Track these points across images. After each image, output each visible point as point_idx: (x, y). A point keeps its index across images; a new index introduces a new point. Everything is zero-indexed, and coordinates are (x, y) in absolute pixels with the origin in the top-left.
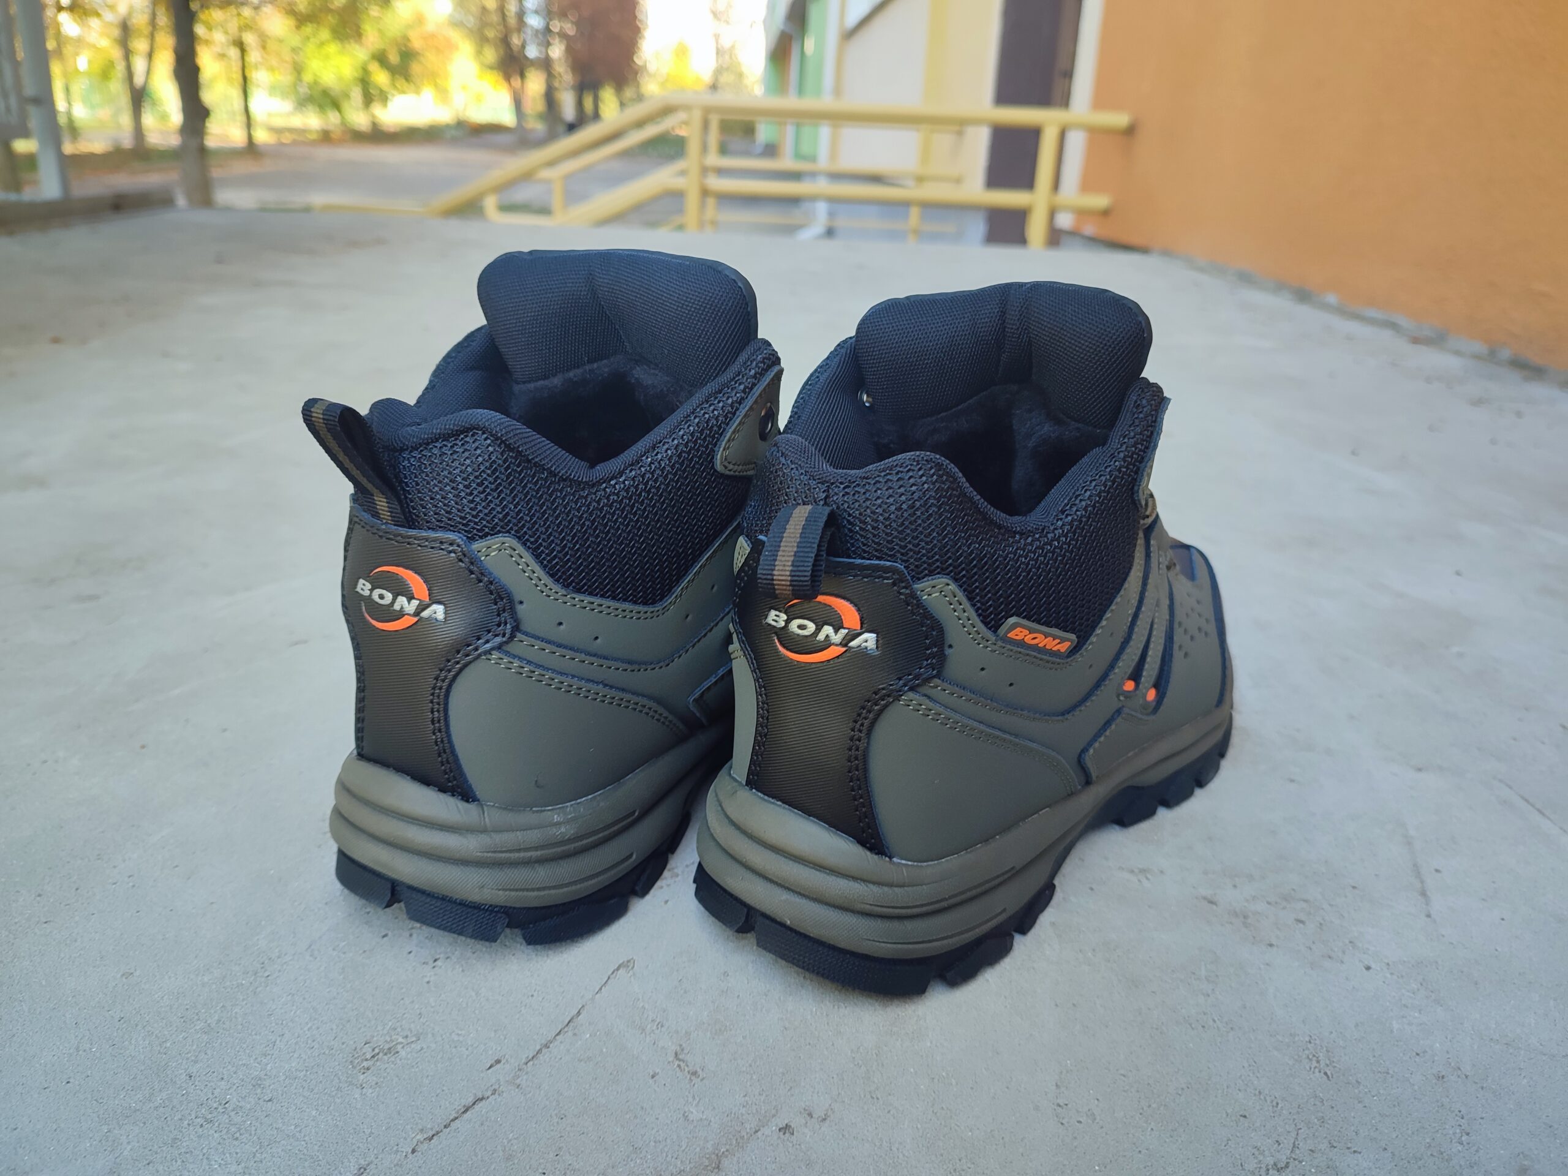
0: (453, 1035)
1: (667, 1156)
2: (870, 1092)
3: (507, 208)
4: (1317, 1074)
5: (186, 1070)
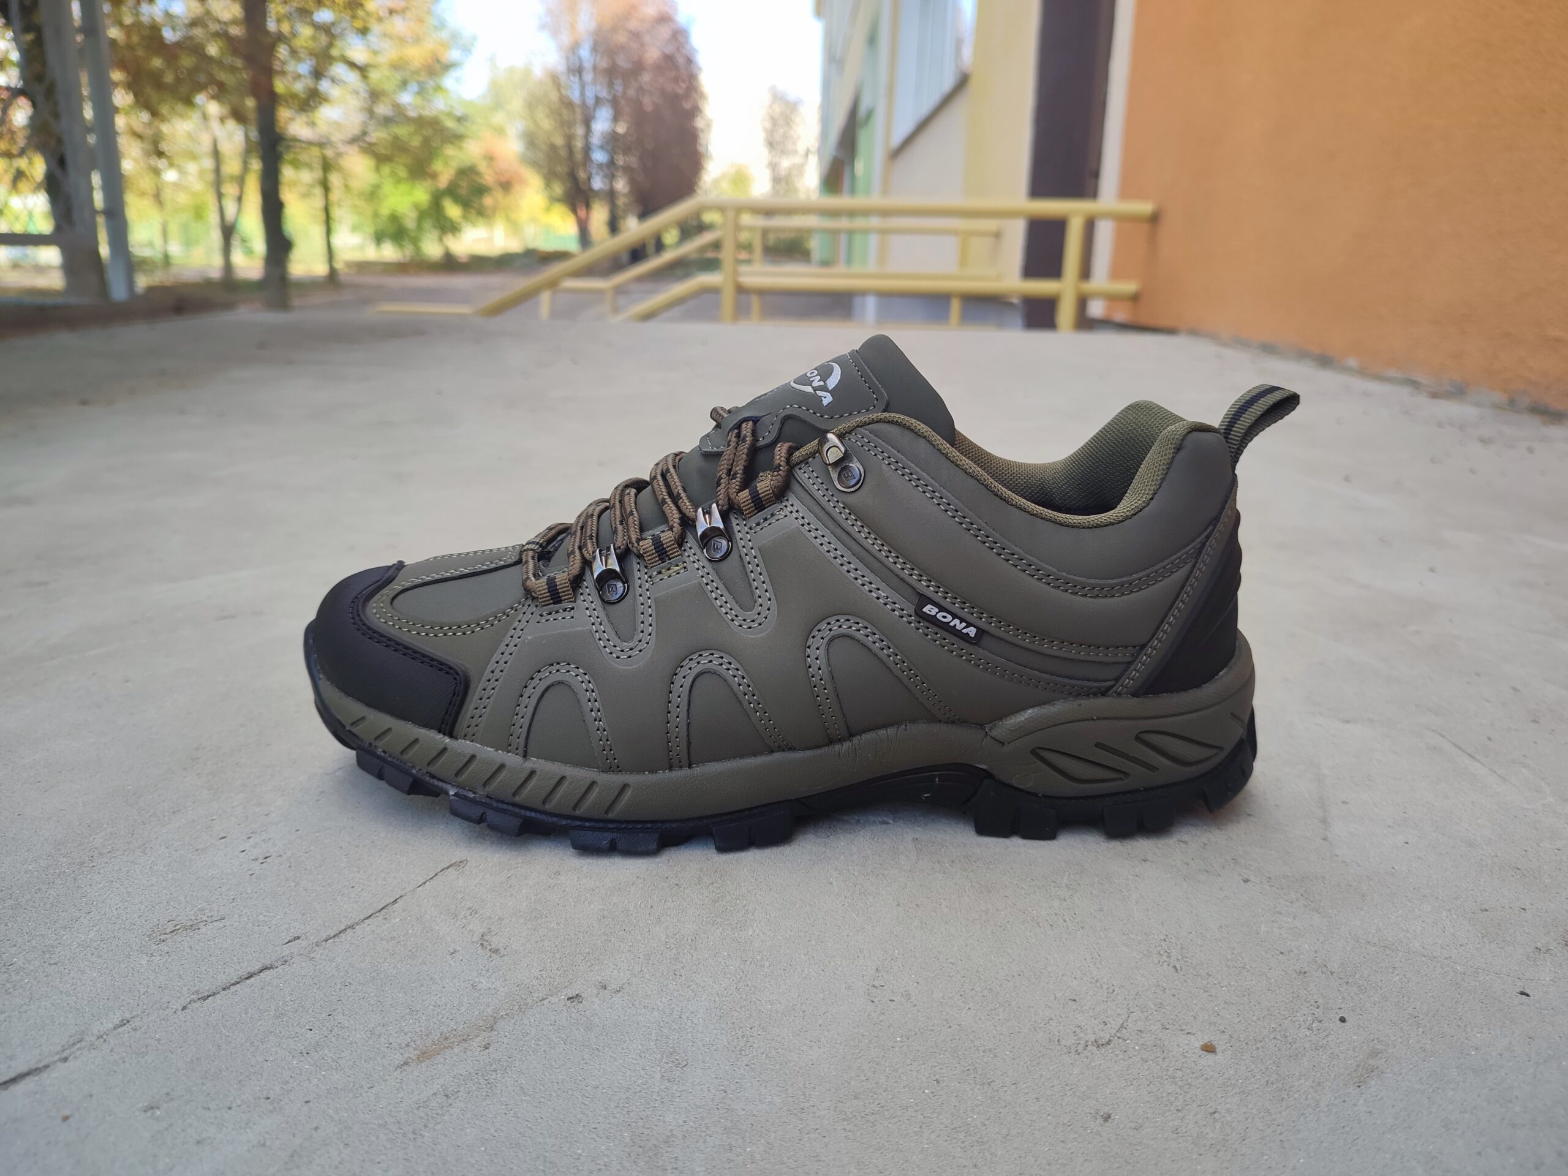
0: (260, 916)
4: (1165, 966)
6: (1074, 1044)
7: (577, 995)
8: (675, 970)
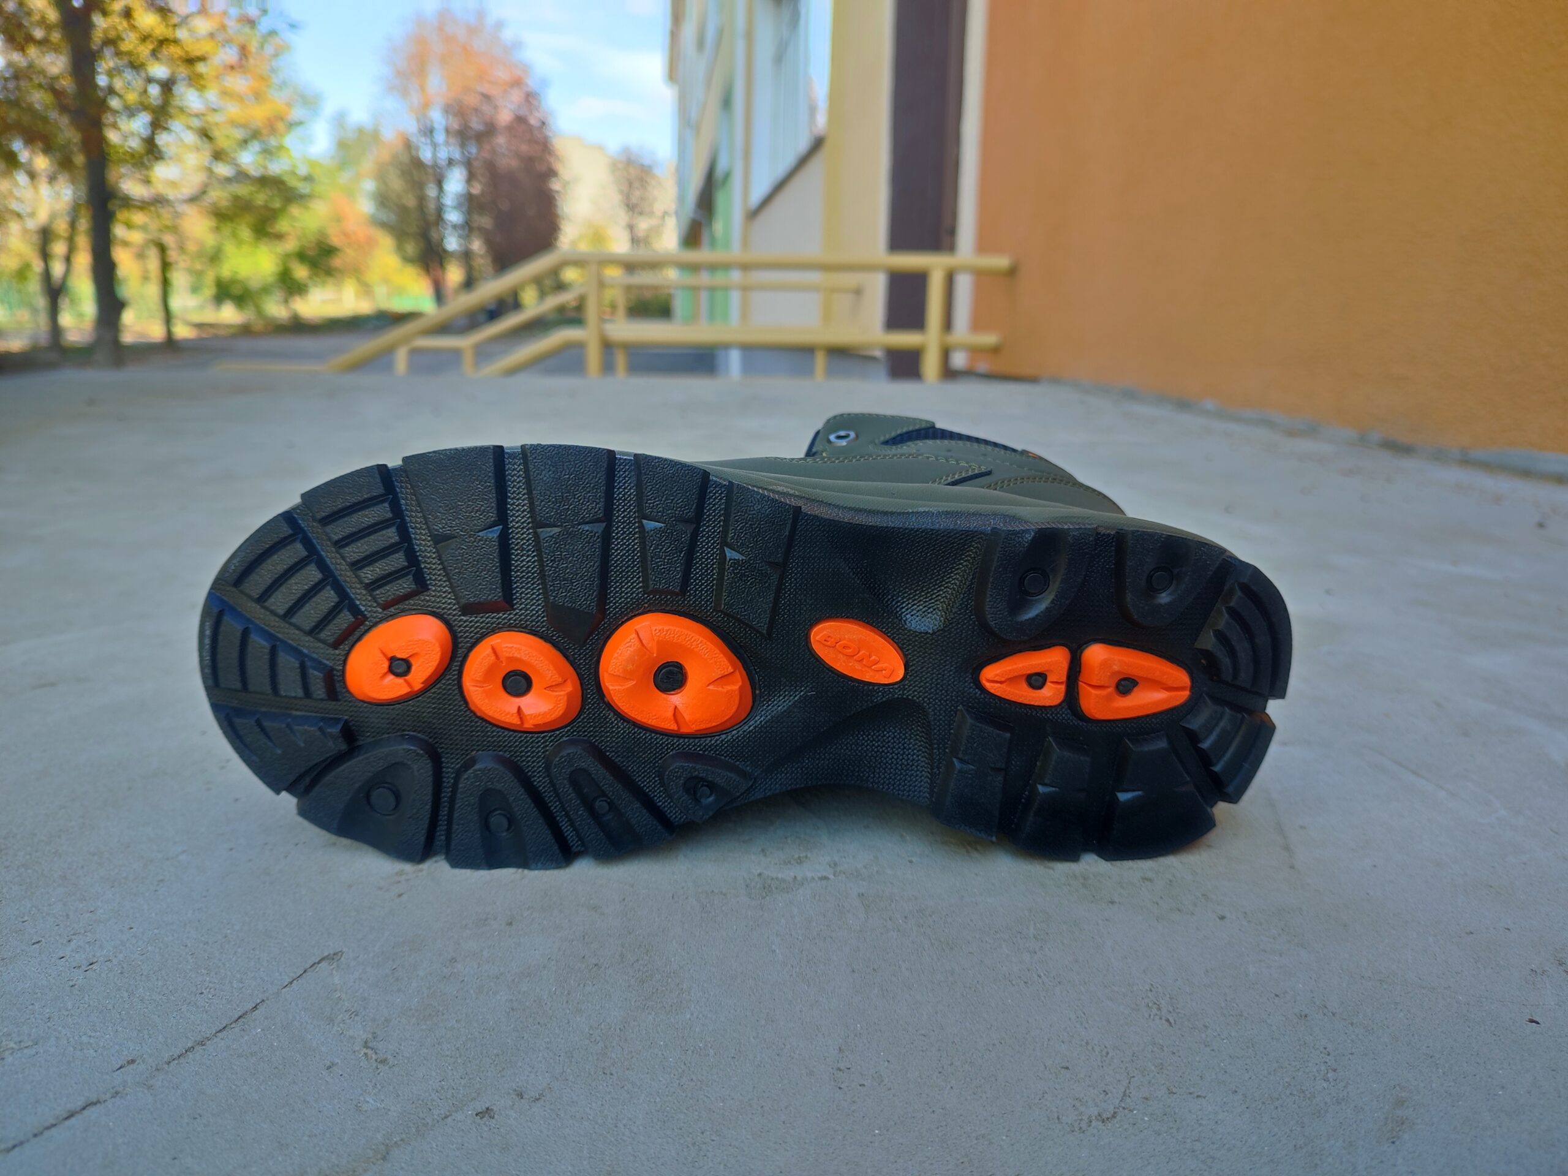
0: (84, 1038)
1: (320, 1151)
4: (1157, 1021)
6: (1076, 1121)
7: (488, 1109)
8: (604, 1068)
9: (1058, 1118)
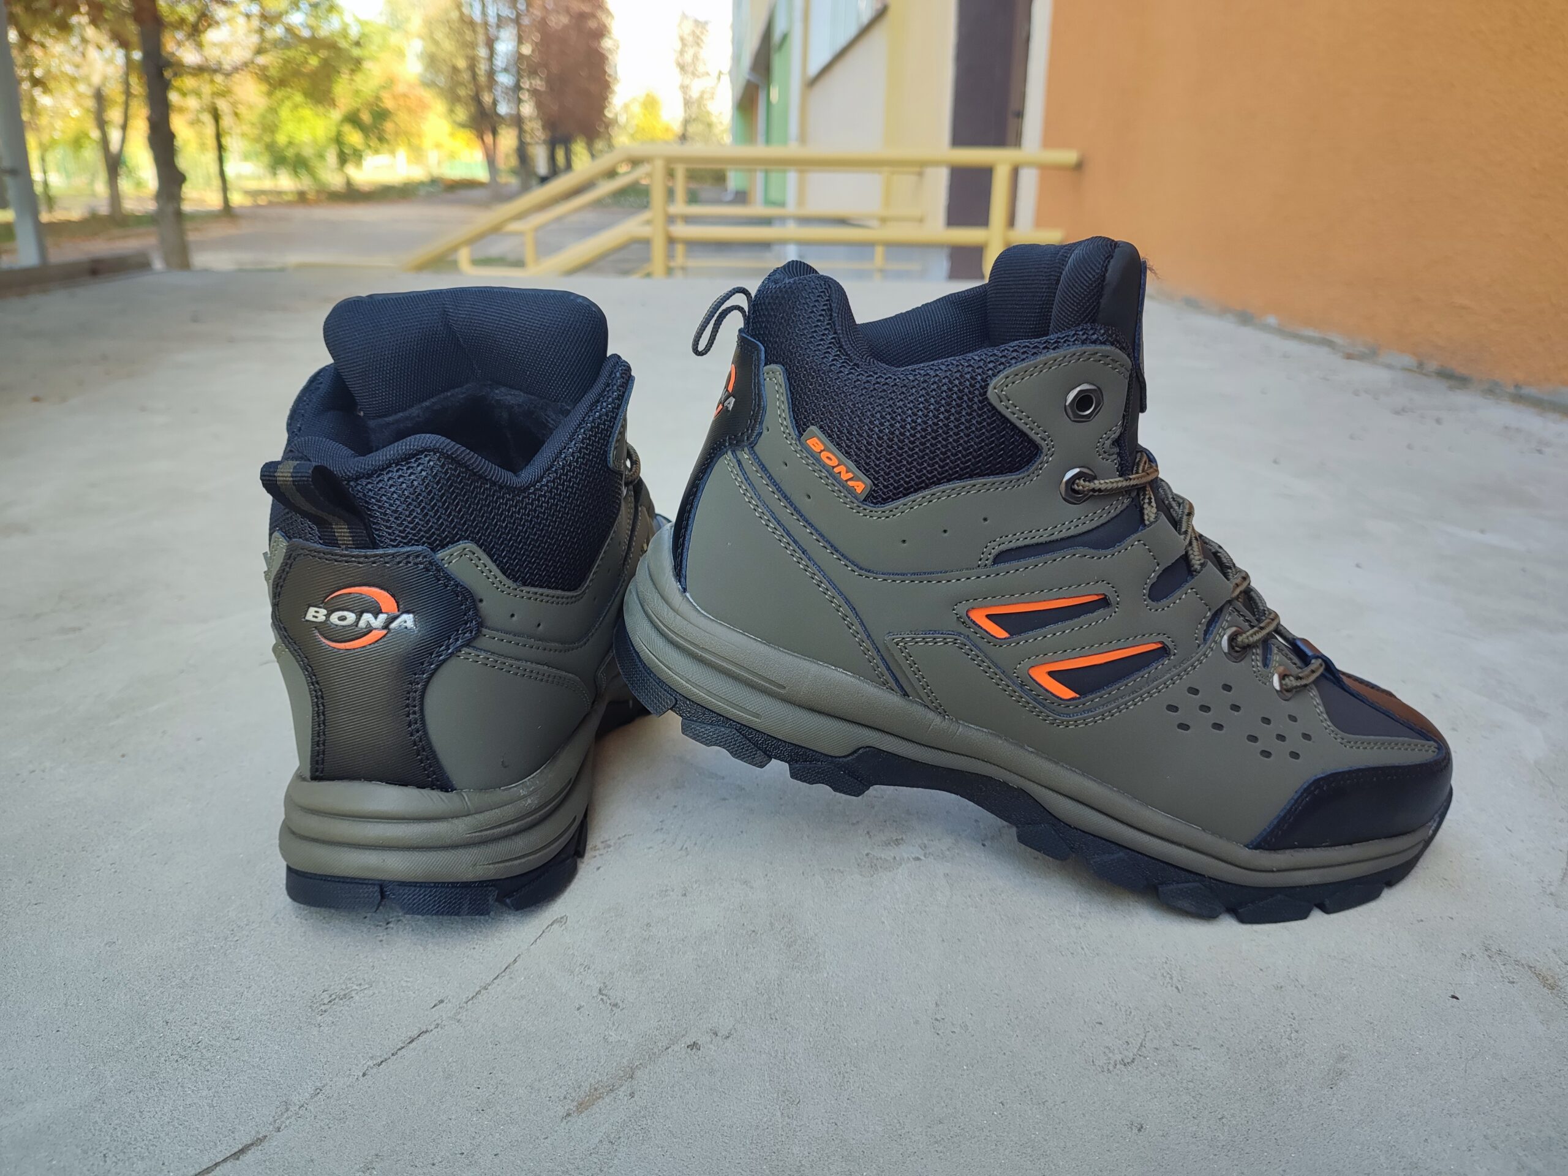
0: (402, 982)
1: (587, 1070)
2: (770, 1015)
3: (478, 262)
4: (1169, 987)
5: (163, 1018)
6: (1105, 1064)
7: (694, 1043)
9: (1093, 1062)
